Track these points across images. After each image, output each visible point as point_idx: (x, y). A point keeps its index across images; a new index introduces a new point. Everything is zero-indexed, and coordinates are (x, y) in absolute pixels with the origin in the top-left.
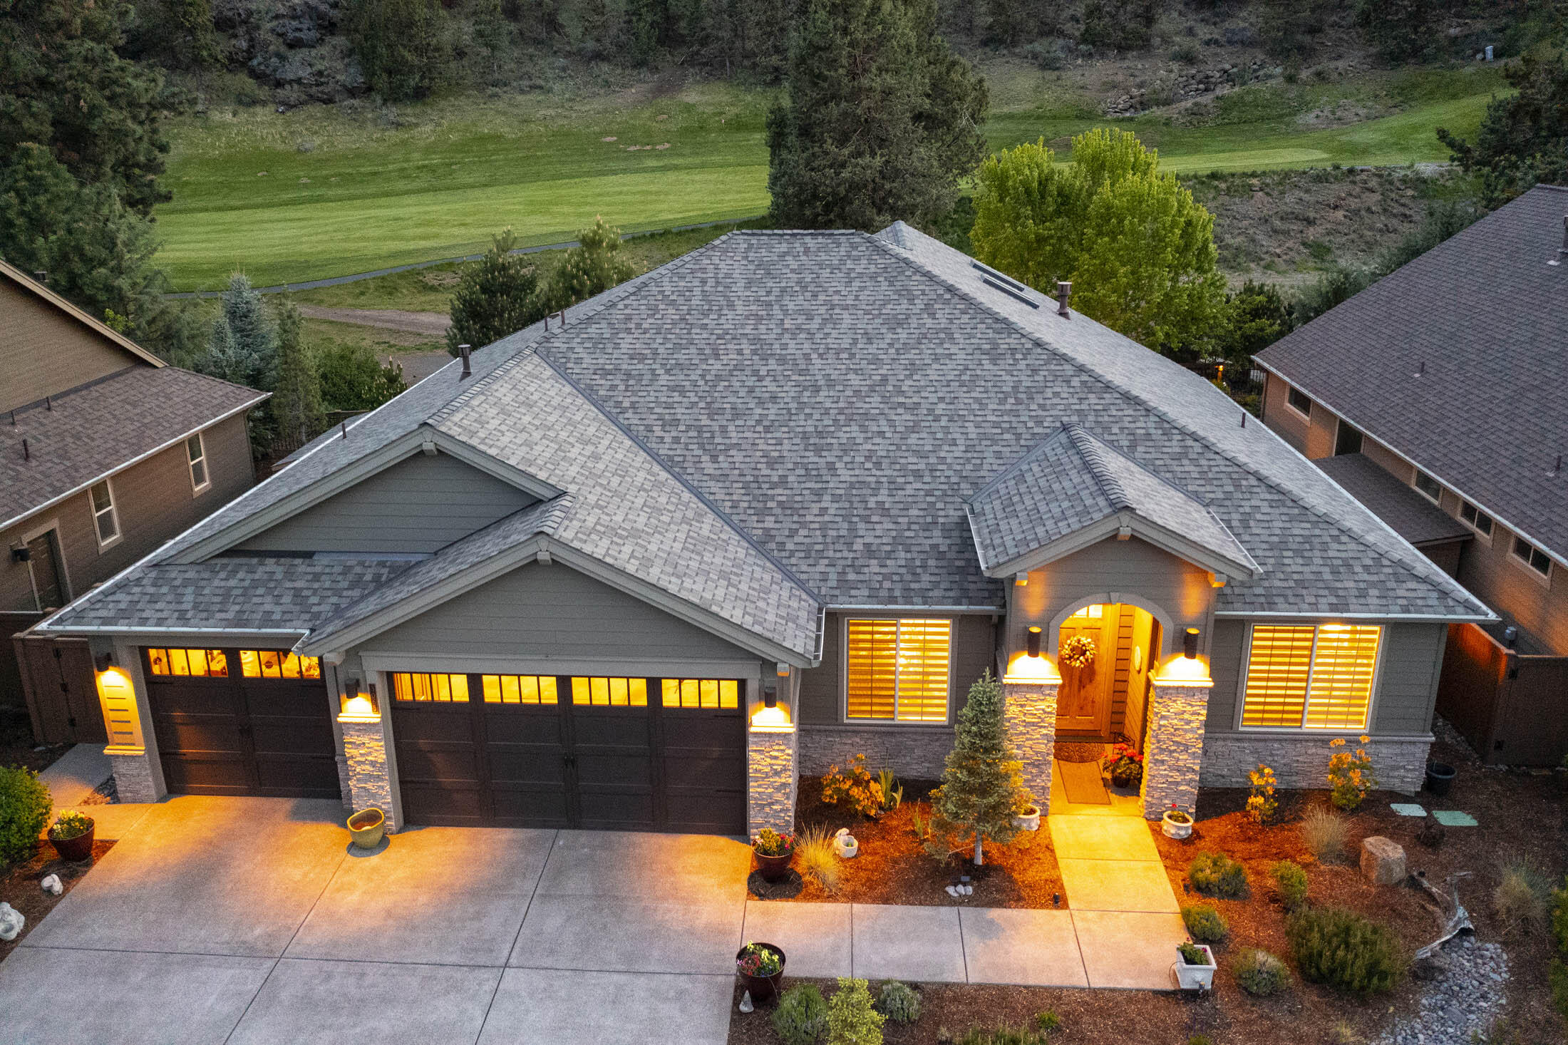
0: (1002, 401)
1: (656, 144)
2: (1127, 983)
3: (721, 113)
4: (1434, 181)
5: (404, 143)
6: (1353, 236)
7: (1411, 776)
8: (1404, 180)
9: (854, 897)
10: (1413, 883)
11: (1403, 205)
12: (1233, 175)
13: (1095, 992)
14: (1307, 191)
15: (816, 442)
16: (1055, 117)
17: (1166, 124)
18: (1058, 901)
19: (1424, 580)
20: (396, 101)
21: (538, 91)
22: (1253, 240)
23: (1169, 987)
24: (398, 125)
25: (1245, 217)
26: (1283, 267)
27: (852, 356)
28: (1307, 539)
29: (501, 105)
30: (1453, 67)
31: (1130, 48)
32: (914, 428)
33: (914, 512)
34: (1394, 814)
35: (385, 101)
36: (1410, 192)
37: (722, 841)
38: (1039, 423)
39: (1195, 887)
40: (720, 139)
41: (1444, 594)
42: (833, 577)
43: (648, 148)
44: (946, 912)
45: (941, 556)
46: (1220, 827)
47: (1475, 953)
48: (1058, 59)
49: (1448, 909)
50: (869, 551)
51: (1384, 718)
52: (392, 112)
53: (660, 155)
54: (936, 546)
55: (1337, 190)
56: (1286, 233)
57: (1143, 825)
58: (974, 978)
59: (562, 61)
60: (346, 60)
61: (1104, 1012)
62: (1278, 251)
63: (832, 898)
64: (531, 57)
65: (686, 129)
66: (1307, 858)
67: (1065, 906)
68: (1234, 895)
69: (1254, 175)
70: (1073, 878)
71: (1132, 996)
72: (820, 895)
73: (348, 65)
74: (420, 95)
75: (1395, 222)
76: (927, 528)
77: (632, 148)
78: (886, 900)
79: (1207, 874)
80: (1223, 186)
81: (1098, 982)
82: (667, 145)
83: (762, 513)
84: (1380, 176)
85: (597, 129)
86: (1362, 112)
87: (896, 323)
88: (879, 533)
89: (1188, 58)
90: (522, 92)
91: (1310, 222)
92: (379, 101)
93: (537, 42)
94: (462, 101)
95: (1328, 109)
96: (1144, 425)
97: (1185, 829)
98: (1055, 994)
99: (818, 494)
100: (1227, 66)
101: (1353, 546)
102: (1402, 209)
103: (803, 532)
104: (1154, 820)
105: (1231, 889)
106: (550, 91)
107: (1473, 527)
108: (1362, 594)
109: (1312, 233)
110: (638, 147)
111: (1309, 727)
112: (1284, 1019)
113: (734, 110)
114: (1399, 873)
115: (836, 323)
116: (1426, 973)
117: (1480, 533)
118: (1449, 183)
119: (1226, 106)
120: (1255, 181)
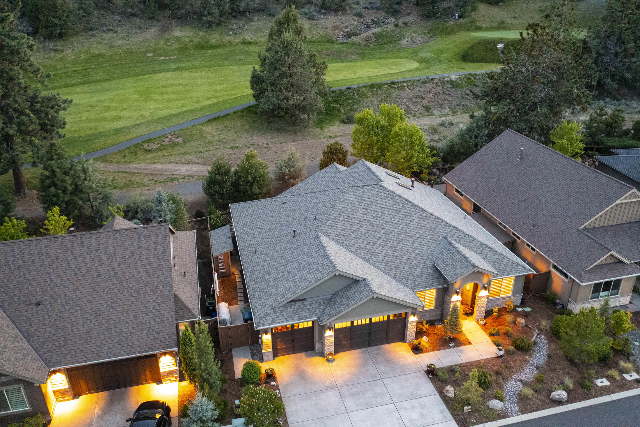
0: (429, 232)
1: (170, 56)
2: (490, 357)
3: (192, 41)
4: (456, 81)
5: (61, 59)
6: (436, 103)
7: (519, 303)
8: (447, 82)
9: (433, 350)
10: (526, 326)
11: (448, 91)
12: (398, 82)
13: (485, 359)
14: (421, 87)
15: (394, 248)
16: (320, 42)
17: (359, 45)
18: (470, 343)
19: (521, 266)
20: (50, 39)
21: (112, 32)
22: (408, 107)
23: (496, 356)
24: (55, 51)
25: (405, 98)
26: (418, 115)
27: (392, 223)
28: (498, 259)
29: (98, 40)
30: (446, 22)
31: (338, 11)
32: (414, 242)
33: (422, 265)
34: (517, 311)
35: (45, 39)
36: (450, 86)
37: (400, 343)
38: (439, 237)
39: (491, 335)
40: (195, 53)
41: (525, 268)
42: (413, 284)
43: (167, 58)
44: (452, 349)
45: (432, 275)
46: (489, 320)
47: (540, 338)
48: (315, 16)
49: (534, 330)
50: (418, 276)
51: (514, 292)
52: (51, 44)
53: (174, 62)
54: (430, 273)
55: (429, 86)
56: (417, 103)
57: (475, 323)
58: (465, 362)
59: (117, 17)
60: (21, 20)
61: (489, 363)
62: (416, 110)
63: (429, 351)
64: (103, 15)
65: (180, 48)
66: (507, 324)
67: (471, 344)
68: (498, 335)
69: (404, 82)
70: (470, 339)
71: (492, 359)
72: (427, 351)
73: (22, 22)
74: (60, 36)
75: (447, 97)
76: (427, 268)
77: (161, 59)
78: (440, 350)
79: (493, 332)
80: (396, 86)
81: (485, 358)
82: (175, 57)
83: (391, 270)
84: (440, 80)
85: (143, 50)
86: (421, 39)
87: (398, 211)
88: (417, 271)
89: (360, 15)
90: (105, 32)
91: (423, 98)
92: (42, 39)
93: (104, 8)
94: (79, 38)
95: (410, 38)
96: (460, 235)
97: (483, 323)
98: (479, 361)
99: (401, 263)
100: (373, 18)
101: (507, 260)
102: (448, 92)
103: (402, 273)
104: (477, 321)
105: (497, 334)
106: (116, 32)
107: (515, 238)
108: (511, 271)
109: (425, 102)
110: (163, 58)
111: (501, 296)
112: (517, 358)
113: (197, 40)
114: (524, 325)
115: (384, 213)
116: (535, 343)
117: (517, 239)
118: (460, 82)
119: (377, 36)
120: (405, 84)
